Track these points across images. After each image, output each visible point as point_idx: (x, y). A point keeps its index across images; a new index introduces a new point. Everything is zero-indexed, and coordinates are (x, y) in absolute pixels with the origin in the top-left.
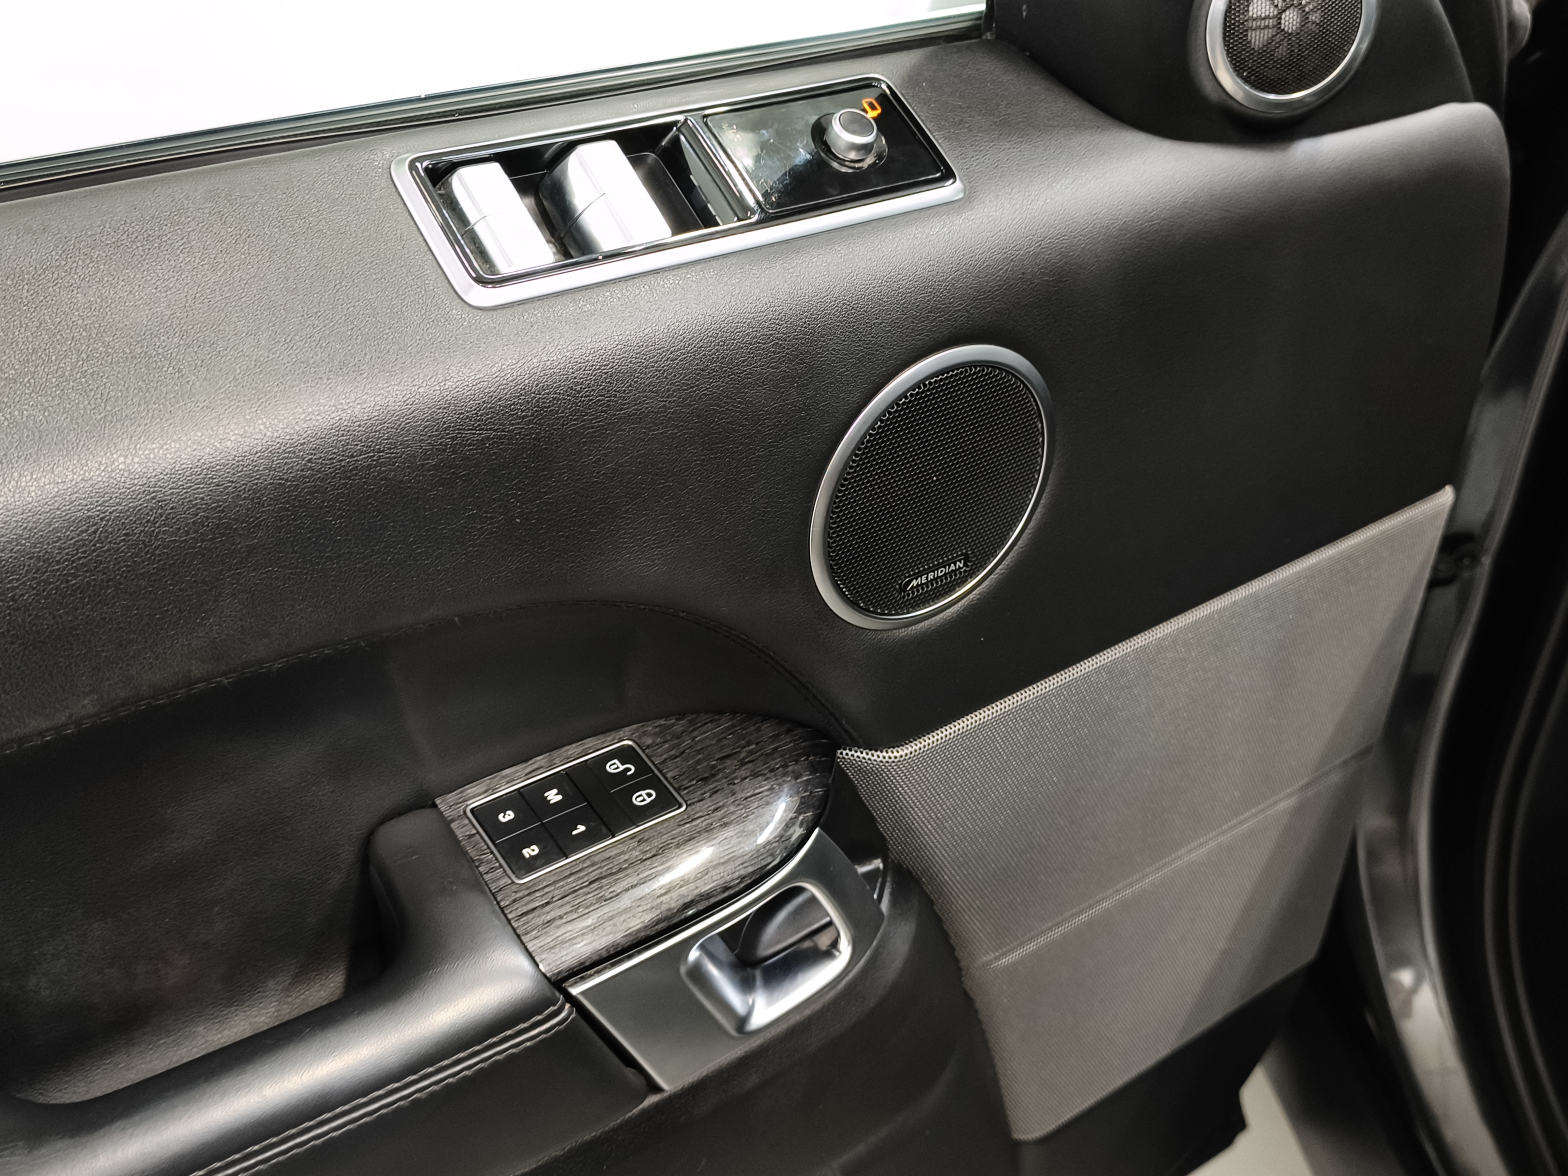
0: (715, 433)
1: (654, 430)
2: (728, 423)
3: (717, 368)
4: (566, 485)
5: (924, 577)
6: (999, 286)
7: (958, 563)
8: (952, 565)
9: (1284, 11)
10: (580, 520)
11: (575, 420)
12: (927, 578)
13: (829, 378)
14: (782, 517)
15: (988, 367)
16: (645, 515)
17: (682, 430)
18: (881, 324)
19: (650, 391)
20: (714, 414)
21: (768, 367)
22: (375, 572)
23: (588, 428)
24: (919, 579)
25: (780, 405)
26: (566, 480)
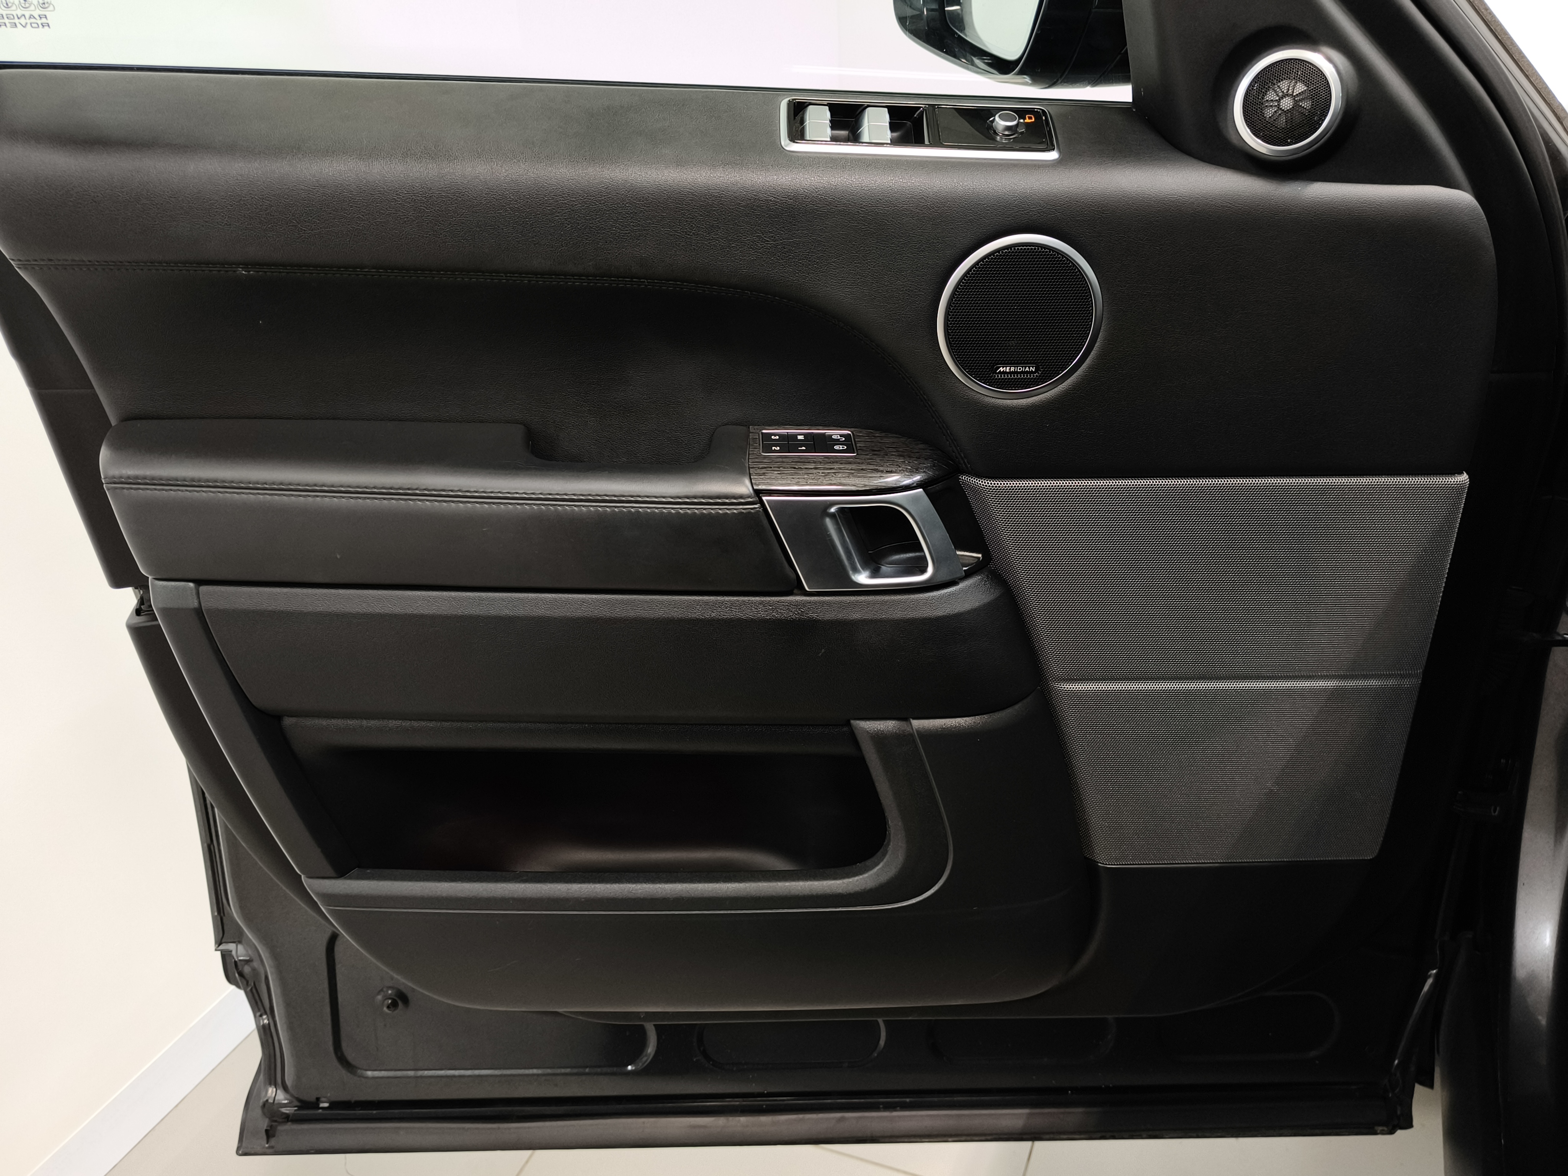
0: (884, 235)
1: (852, 223)
2: (892, 232)
3: (888, 201)
4: (805, 237)
5: (1008, 368)
6: (1060, 204)
7: (1031, 368)
8: (1027, 368)
9: (1282, 98)
10: (810, 258)
11: (813, 205)
12: (1010, 369)
13: (951, 225)
14: (919, 296)
15: (1053, 252)
16: (843, 267)
17: (867, 228)
18: (984, 205)
19: (852, 202)
20: (885, 224)
21: (917, 209)
22: (712, 248)
23: (818, 211)
24: (1005, 368)
25: (922, 232)
26: (805, 234)
